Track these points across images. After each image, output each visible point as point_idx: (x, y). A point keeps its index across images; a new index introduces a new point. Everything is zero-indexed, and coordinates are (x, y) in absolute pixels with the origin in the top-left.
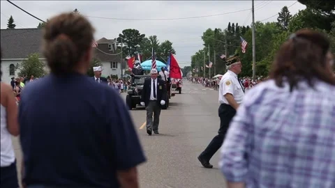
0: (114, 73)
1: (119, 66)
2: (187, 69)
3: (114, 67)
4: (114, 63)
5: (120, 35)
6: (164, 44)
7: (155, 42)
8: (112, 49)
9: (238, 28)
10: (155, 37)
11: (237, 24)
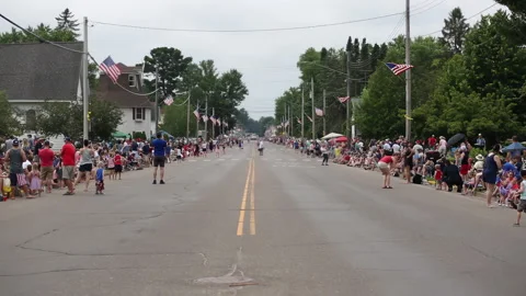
0: (139, 130)
1: (148, 115)
2: (267, 121)
3: (139, 117)
4: (139, 110)
5: (146, 58)
6: (226, 77)
7: (211, 72)
8: (135, 84)
9: (366, 47)
10: (210, 63)
11: (364, 40)
